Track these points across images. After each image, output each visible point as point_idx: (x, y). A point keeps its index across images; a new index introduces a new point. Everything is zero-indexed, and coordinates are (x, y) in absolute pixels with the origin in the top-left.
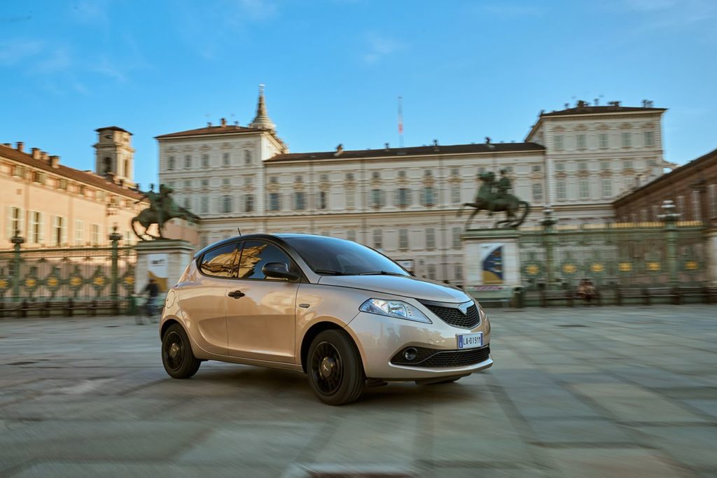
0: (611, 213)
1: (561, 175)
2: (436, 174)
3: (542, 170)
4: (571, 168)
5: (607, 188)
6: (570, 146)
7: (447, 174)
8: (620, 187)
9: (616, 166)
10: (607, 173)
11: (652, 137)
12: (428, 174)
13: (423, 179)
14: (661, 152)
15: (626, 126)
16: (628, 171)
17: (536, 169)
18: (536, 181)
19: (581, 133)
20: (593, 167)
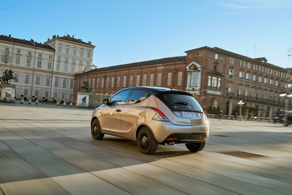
0: (73, 78)
1: (59, 61)
2: (11, 50)
3: (53, 57)
4: (63, 59)
5: (73, 69)
6: (63, 51)
7: (15, 51)
8: (78, 70)
9: (78, 62)
10: (74, 64)
11: (90, 54)
12: (7, 49)
13: (5, 51)
14: (92, 60)
15: (83, 49)
16: (81, 64)
17: (50, 57)
18: (50, 62)
19: (68, 48)
20: (70, 61)
